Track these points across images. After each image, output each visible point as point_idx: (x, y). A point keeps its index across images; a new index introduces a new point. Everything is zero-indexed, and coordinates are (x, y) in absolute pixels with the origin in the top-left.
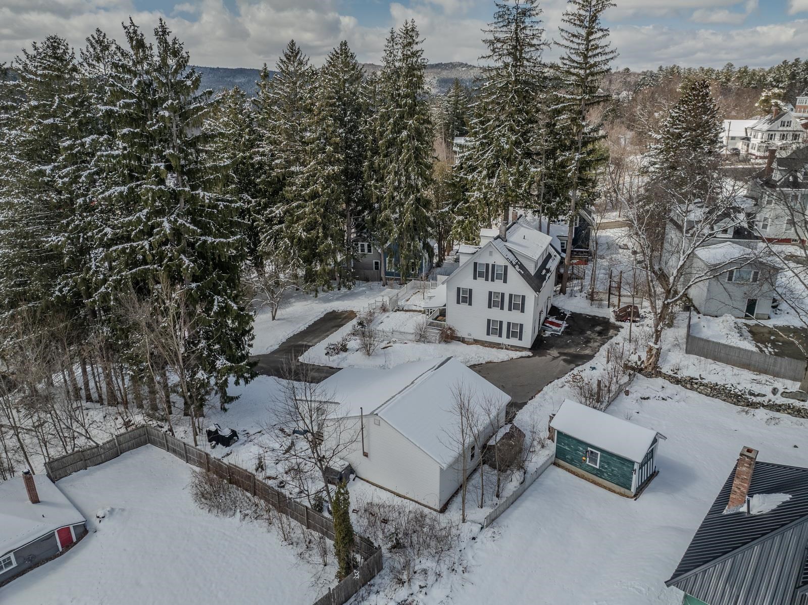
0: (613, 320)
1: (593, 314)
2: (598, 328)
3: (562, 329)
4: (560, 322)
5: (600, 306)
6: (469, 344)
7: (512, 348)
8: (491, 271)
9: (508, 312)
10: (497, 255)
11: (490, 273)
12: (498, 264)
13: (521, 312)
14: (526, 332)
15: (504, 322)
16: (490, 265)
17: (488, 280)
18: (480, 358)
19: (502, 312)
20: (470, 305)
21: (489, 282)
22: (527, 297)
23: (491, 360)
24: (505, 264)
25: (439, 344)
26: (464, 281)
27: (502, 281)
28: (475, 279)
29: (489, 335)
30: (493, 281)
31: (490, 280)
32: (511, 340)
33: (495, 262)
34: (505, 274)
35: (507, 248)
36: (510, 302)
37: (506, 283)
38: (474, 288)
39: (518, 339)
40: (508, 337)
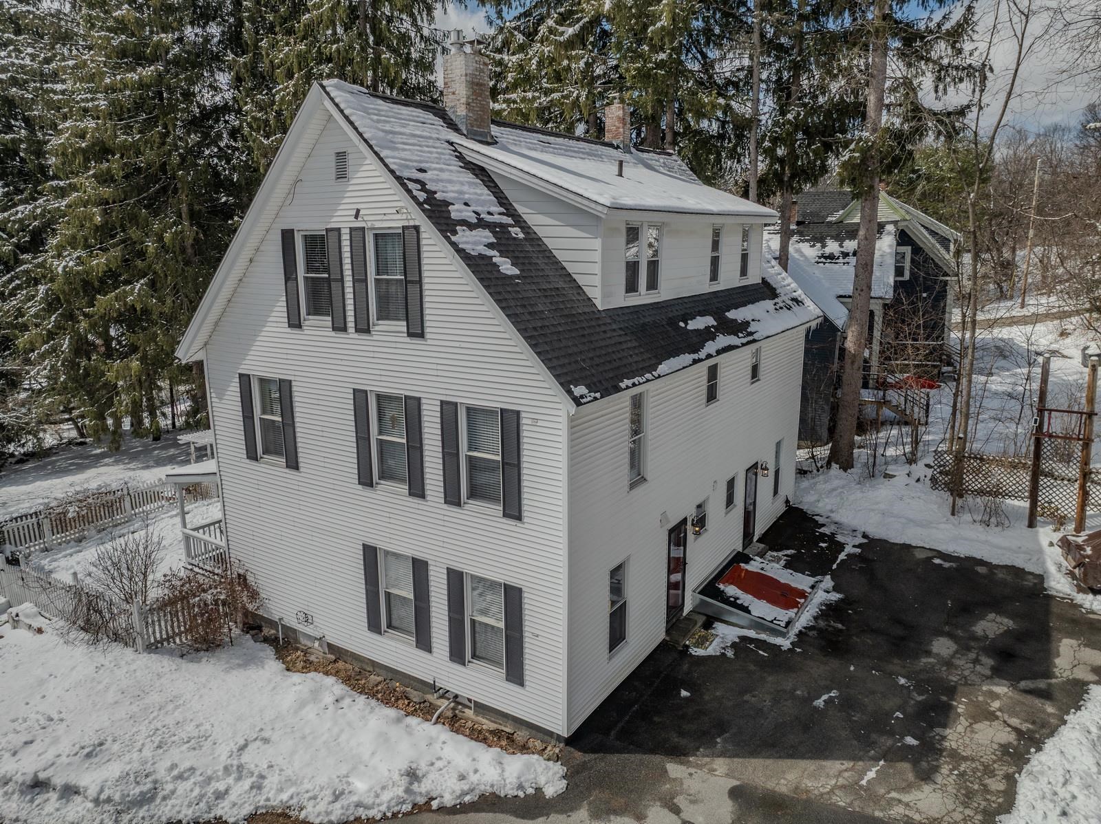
0: (1060, 584)
1: (962, 550)
2: (992, 625)
3: (805, 619)
4: (801, 581)
5: (994, 517)
6: (300, 665)
7: (484, 721)
8: (350, 272)
9: (448, 513)
10: (368, 173)
11: (349, 283)
12: (378, 225)
13: (505, 515)
14: (540, 638)
15: (435, 568)
16: (345, 237)
17: (344, 329)
18: (239, 779)
19: (420, 507)
20: (293, 464)
21: (351, 336)
22: (529, 422)
23: (291, 803)
24: (404, 217)
25: (145, 654)
26: (259, 339)
27: (405, 329)
28: (295, 323)
29: (380, 633)
30: (367, 331)
31: (351, 324)
32: (474, 674)
33: (358, 211)
34: (413, 280)
35: (460, 157)
36: (450, 454)
37: (421, 335)
38: (296, 373)
39: (504, 671)
40: (457, 655)
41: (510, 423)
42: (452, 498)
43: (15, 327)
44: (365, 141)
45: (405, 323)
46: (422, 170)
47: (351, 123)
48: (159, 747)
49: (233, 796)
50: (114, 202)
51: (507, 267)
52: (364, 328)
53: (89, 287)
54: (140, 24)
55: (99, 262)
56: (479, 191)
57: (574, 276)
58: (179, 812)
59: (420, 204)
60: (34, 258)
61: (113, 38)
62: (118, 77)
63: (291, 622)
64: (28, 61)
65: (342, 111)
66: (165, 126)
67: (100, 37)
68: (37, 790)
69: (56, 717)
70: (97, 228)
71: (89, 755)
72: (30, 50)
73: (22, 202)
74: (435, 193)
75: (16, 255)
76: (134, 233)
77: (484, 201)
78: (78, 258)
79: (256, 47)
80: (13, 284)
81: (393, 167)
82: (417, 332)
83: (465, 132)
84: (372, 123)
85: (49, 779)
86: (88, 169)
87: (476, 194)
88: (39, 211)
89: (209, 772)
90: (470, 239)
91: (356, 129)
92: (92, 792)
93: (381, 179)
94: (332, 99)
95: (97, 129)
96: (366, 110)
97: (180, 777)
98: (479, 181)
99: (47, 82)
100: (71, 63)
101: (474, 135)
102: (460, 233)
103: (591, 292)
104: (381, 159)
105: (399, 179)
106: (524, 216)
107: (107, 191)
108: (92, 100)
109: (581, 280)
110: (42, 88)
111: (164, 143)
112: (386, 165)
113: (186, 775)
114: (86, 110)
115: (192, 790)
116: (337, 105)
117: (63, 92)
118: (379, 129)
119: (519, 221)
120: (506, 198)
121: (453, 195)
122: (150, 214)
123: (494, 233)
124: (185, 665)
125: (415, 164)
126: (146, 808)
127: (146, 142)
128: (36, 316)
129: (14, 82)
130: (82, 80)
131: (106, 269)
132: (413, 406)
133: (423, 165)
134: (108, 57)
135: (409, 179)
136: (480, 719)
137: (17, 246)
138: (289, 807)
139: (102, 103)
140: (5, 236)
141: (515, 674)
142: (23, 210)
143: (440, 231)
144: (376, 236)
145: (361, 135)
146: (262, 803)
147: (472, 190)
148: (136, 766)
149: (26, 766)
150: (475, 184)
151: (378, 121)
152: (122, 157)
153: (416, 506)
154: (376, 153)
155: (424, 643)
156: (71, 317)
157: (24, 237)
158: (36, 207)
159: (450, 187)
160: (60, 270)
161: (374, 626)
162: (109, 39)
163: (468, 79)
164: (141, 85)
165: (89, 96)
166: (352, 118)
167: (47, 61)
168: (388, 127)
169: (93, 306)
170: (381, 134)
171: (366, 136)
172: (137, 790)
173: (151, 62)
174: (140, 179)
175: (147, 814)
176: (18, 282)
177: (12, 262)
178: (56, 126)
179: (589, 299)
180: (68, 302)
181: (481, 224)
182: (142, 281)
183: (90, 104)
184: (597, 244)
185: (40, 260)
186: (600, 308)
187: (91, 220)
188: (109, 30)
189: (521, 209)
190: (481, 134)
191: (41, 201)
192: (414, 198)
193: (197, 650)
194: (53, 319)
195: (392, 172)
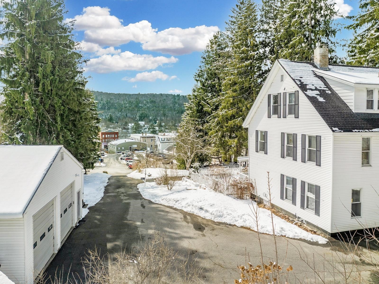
6: (262, 207)
7: (309, 228)
8: (282, 103)
9: (302, 165)
10: (287, 79)
11: (282, 106)
12: (289, 91)
13: (316, 165)
14: (324, 201)
15: (298, 181)
16: (282, 95)
17: (280, 117)
18: (241, 219)
19: (296, 163)
20: (266, 153)
21: (282, 119)
22: (323, 139)
23: (251, 226)
24: (295, 89)
25: (226, 196)
26: (261, 121)
27: (294, 116)
28: (269, 117)
29: (283, 200)
30: (286, 117)
31: (282, 116)
32: (306, 212)
33: (285, 88)
34: (297, 104)
35: (315, 74)
36: (304, 148)
37: (298, 117)
38: (269, 129)
39: (314, 212)
40: (302, 206)
41: (318, 139)
42: (303, 161)
43: (209, 129)
44: (286, 72)
45: (294, 115)
46: (301, 78)
47: (284, 68)
48: (225, 209)
49: (239, 222)
50: (236, 97)
51: (321, 99)
52: (285, 117)
53: (227, 119)
54: (248, 51)
55: (230, 112)
56: (318, 82)
57: (346, 103)
58: (227, 221)
59: (298, 85)
60: (215, 112)
61: (240, 55)
62: (240, 65)
63: (262, 197)
64: (220, 64)
65: (282, 66)
66: (251, 76)
67: (237, 55)
68: (201, 209)
69: (206, 200)
70: (231, 104)
71: (211, 206)
72: (221, 61)
73: (214, 98)
74: (304, 82)
75: (211, 111)
76: (240, 105)
77: (320, 84)
78: (226, 111)
79: (278, 52)
80: (210, 119)
81: (292, 77)
82: (297, 117)
83: (319, 68)
84: (289, 68)
85: (203, 208)
86: (230, 88)
87: (317, 83)
88: (218, 100)
89: (235, 216)
90: (311, 93)
91: (284, 69)
92: (211, 212)
93: (290, 81)
94: (280, 63)
95: (234, 78)
96: (288, 65)
97: (228, 215)
98: (320, 80)
99: (224, 68)
100: (230, 63)
101: (322, 68)
102: (308, 91)
103: (351, 108)
104: (290, 75)
105: (294, 80)
106: (333, 88)
107: (234, 94)
108: (234, 71)
109: (348, 104)
110: (223, 70)
111: (250, 81)
112: (291, 77)
113: (230, 215)
114: (232, 74)
115: (230, 218)
116: (281, 64)
117: (227, 70)
118: (291, 69)
119: (330, 89)
120: (328, 84)
121: (309, 83)
122: (245, 100)
123: (320, 92)
124: (234, 200)
125: (299, 76)
126: (220, 218)
127: (246, 81)
128: (214, 127)
129: (217, 69)
130: (232, 66)
131: (232, 114)
132: (295, 136)
133: (301, 76)
134: (239, 60)
135: (296, 80)
136: (308, 227)
137: (212, 109)
138: (251, 227)
139: (236, 71)
140: (210, 106)
141: (317, 212)
142: (215, 100)
143: (302, 91)
144: (290, 94)
145: (285, 70)
146: (245, 225)
147: (316, 82)
148: (220, 210)
149: (200, 205)
150: (318, 80)
151: (291, 67)
152: (239, 85)
153: (294, 163)
154: (289, 74)
155: (294, 202)
156: (222, 127)
157: (214, 107)
158: (217, 99)
159: (309, 81)
160: (221, 114)
161: (282, 198)
162: (239, 56)
163: (321, 54)
164: (246, 66)
165: (233, 70)
166: (284, 67)
167: (225, 63)
168: (294, 68)
169: (227, 123)
170: (291, 70)
171: (287, 71)
172: (219, 214)
173: (249, 60)
174: (243, 90)
175: (220, 219)
176: (211, 118)
177: (210, 113)
178: (225, 78)
179: (351, 109)
180: (222, 123)
181: (316, 89)
182: (241, 118)
183: (233, 72)
184: (353, 94)
185: (217, 112)
186: (354, 112)
187: (230, 102)
188: (240, 53)
189: (332, 86)
190: (325, 68)
191: (219, 97)
192: (297, 84)
193: (238, 198)
194: (218, 127)
195: (292, 78)
